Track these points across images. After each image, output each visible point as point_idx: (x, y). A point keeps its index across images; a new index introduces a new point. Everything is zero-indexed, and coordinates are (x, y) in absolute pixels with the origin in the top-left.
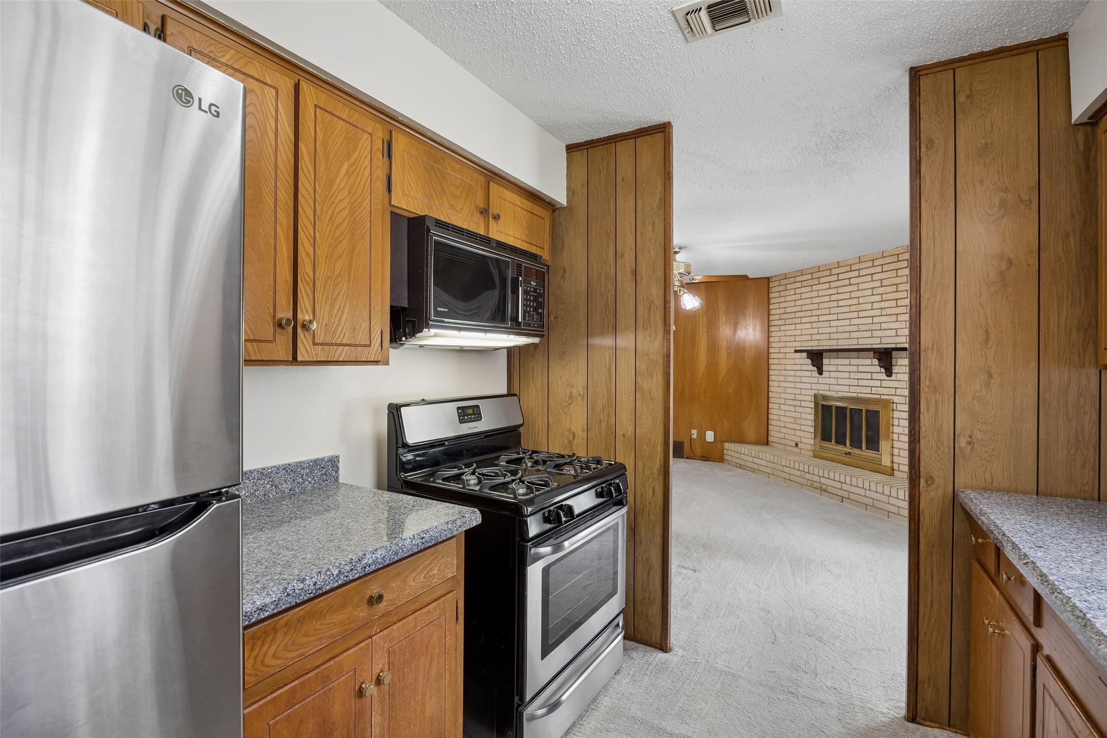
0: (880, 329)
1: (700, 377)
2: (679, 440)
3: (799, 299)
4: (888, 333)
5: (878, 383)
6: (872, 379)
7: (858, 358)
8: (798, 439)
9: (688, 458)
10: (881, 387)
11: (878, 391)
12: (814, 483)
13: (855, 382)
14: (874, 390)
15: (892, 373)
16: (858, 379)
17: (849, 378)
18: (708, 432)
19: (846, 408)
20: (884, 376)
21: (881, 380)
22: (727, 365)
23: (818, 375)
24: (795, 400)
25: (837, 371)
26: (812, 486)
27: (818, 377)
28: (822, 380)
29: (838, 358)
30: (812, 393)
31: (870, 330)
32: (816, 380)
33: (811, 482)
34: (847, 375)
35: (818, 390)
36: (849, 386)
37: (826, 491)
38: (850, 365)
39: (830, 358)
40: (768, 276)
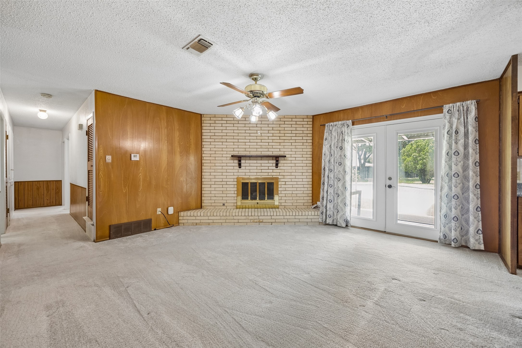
0: (272, 148)
1: (163, 171)
2: (148, 218)
3: (225, 130)
4: (276, 150)
5: (272, 171)
6: (268, 169)
7: (261, 160)
8: (225, 202)
9: (155, 230)
10: (273, 172)
11: (271, 174)
12: (255, 220)
13: (260, 171)
14: (269, 174)
15: (278, 166)
16: (261, 169)
17: (257, 169)
18: (169, 208)
19: (256, 183)
20: (274, 168)
21: (273, 169)
22: (180, 163)
23: (238, 168)
24: (222, 181)
25: (250, 166)
26: (254, 222)
27: (238, 169)
28: (240, 170)
29: (250, 160)
30: (236, 177)
31: (267, 148)
32: (237, 171)
33: (253, 220)
34: (255, 168)
35: (238, 175)
36: (257, 172)
37: (262, 222)
38: (257, 163)
39: (245, 160)
40: (201, 113)
